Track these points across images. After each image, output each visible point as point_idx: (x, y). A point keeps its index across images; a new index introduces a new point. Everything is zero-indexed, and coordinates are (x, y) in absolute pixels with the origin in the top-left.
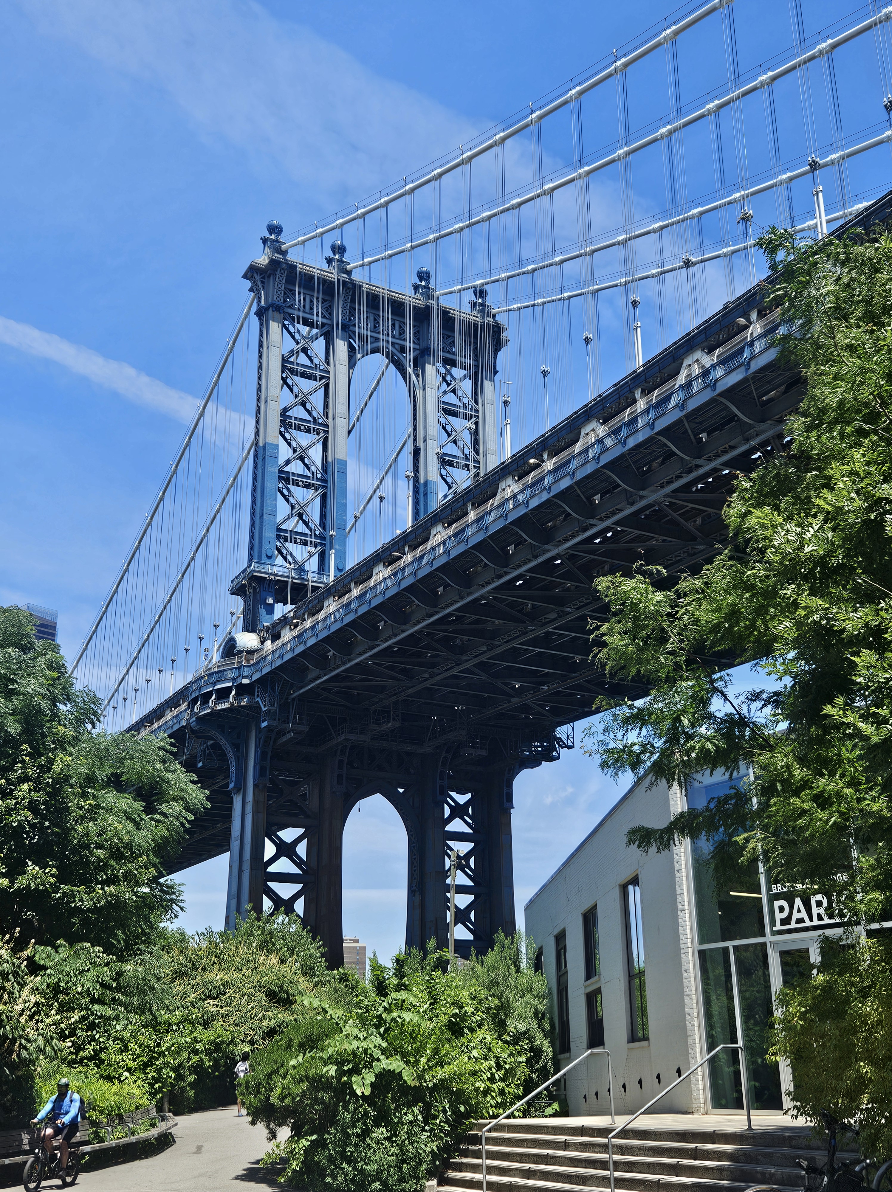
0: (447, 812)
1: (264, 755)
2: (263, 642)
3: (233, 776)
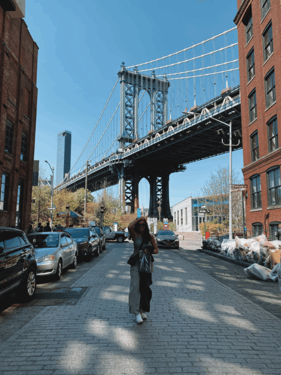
0: (157, 181)
1: (124, 172)
2: (123, 151)
3: (119, 175)
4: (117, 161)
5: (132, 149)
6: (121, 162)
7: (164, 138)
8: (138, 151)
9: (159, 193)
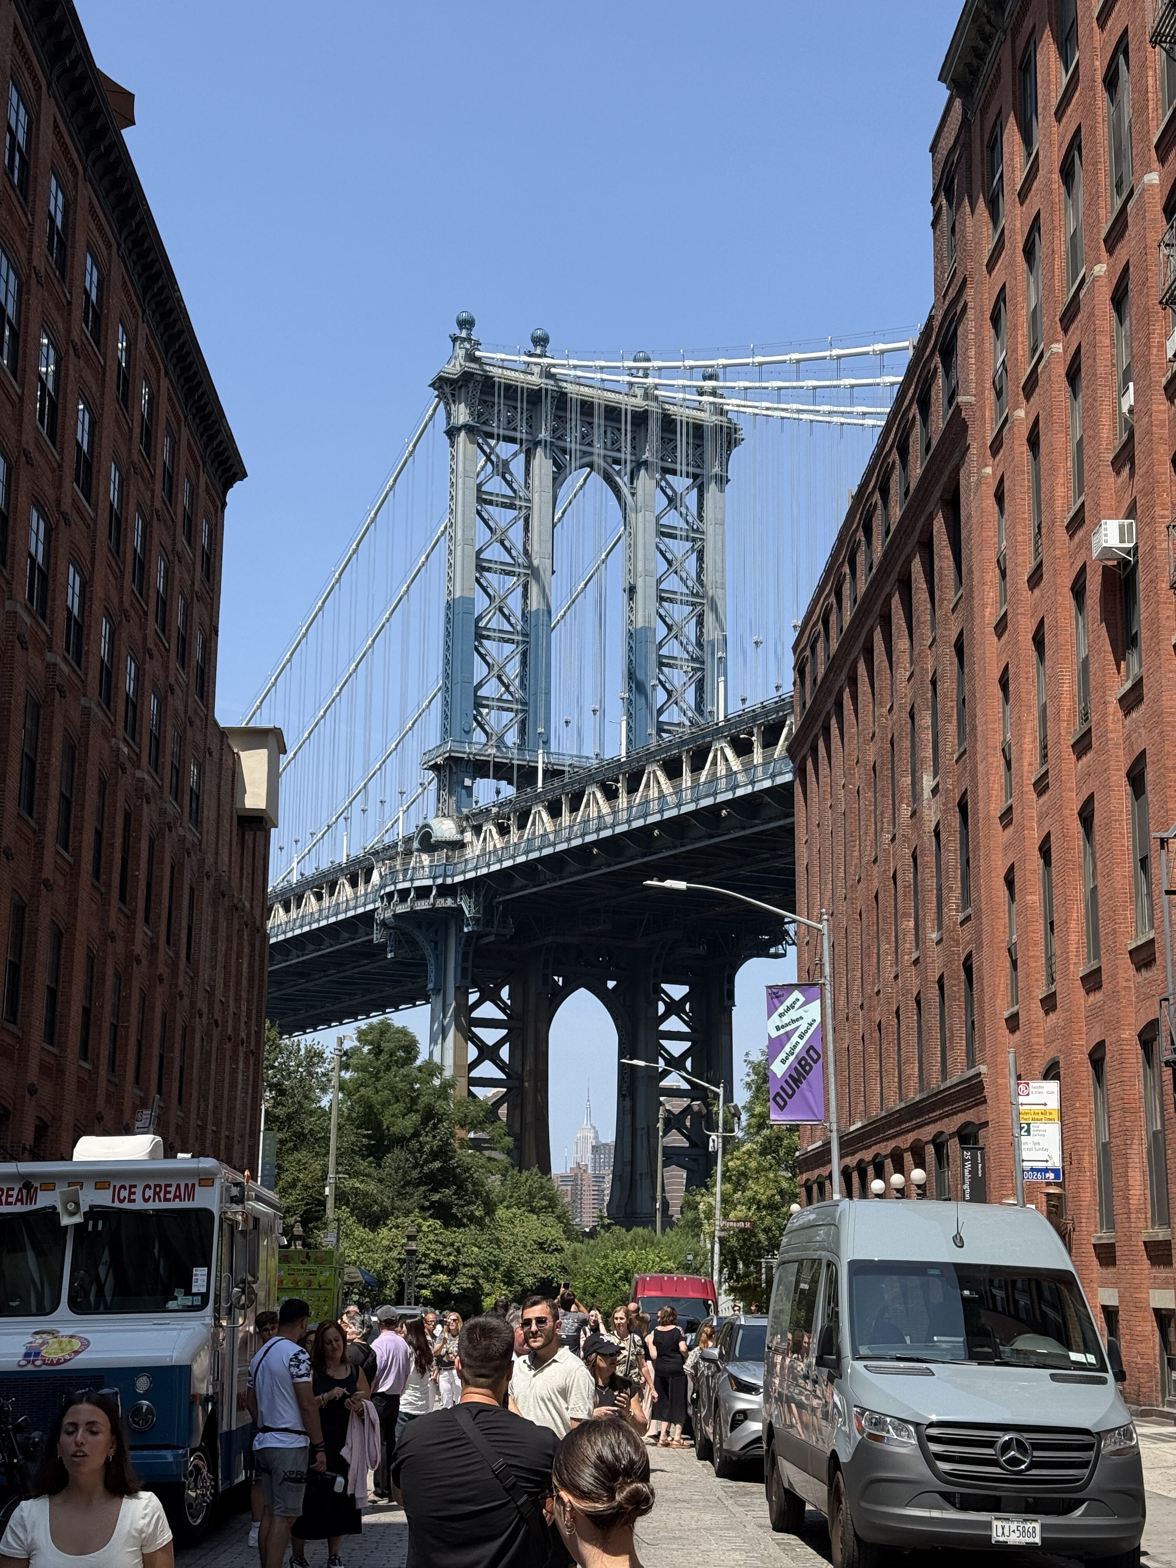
0: (661, 1008)
1: (465, 955)
2: (462, 832)
3: (432, 976)
4: (423, 892)
5: (514, 837)
6: (446, 902)
8: (547, 851)
9: (675, 1081)
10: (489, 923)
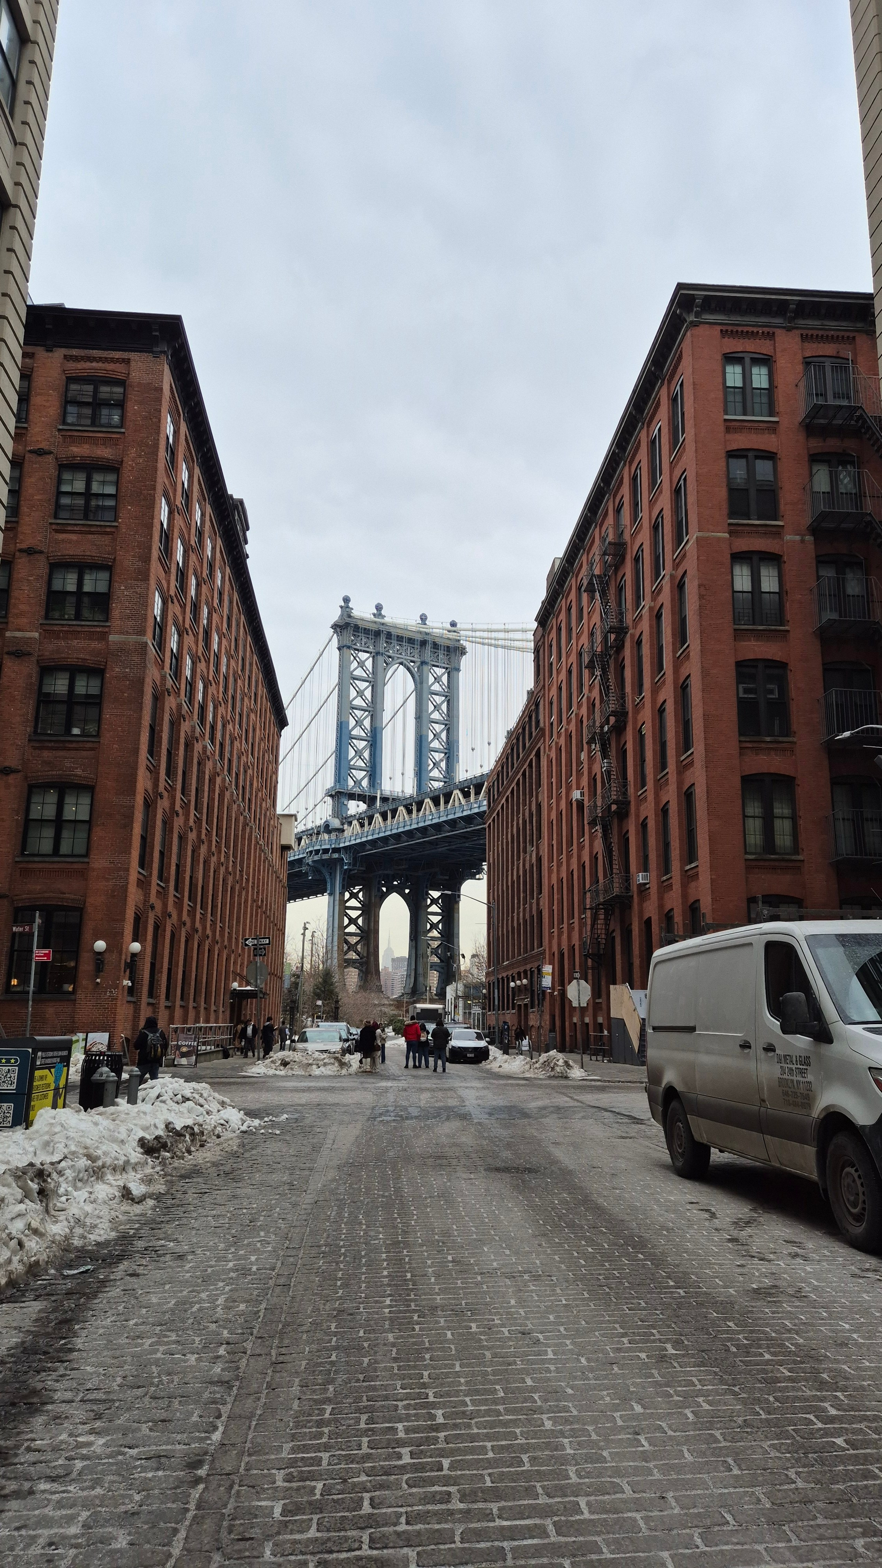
0: (429, 901)
1: (344, 880)
2: (343, 824)
3: (329, 887)
4: (326, 851)
5: (366, 828)
6: (336, 856)
7: (442, 819)
8: (382, 835)
9: (435, 933)
10: (354, 865)
